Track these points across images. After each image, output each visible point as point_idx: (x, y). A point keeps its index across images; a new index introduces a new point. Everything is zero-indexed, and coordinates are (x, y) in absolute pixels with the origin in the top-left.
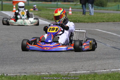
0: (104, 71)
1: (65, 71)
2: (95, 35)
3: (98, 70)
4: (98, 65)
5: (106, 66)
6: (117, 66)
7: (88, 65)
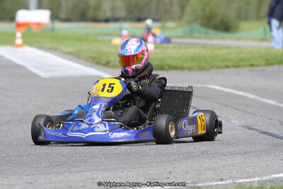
0: (219, 183)
2: (206, 99)
3: (205, 181)
4: (206, 170)
5: (225, 171)
6: (251, 171)
7: (182, 171)
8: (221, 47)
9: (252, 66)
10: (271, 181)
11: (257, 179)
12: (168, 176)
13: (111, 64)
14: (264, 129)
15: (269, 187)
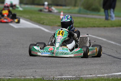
0: (90, 76)
1: (50, 75)
3: (83, 75)
4: (84, 70)
5: (92, 71)
6: (104, 71)
7: (74, 70)
8: (92, 18)
9: (105, 27)
10: (112, 76)
11: (106, 75)
12: (68, 72)
13: (45, 23)
14: (109, 54)
15: (111, 79)
